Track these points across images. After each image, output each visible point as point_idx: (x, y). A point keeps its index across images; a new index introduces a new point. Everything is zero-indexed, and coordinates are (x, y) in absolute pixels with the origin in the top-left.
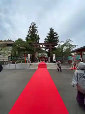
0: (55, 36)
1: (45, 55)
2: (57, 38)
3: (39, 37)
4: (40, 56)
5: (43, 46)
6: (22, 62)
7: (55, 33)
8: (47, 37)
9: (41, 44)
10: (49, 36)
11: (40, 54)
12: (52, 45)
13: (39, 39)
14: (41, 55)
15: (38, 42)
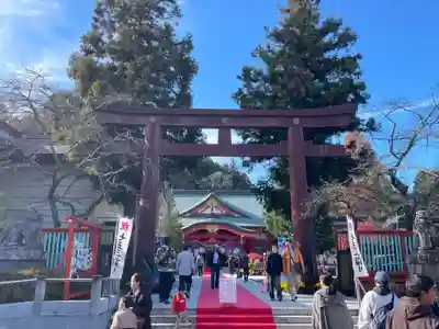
0: (329, 55)
1: (244, 216)
2: (349, 65)
3: (193, 55)
4: (187, 223)
5: (224, 138)
6: (41, 290)
7: (332, 26)
8: (263, 55)
9: (212, 118)
10: (277, 47)
11: (184, 203)
12: (311, 124)
13: (187, 70)
14: (193, 213)
15: (185, 98)
